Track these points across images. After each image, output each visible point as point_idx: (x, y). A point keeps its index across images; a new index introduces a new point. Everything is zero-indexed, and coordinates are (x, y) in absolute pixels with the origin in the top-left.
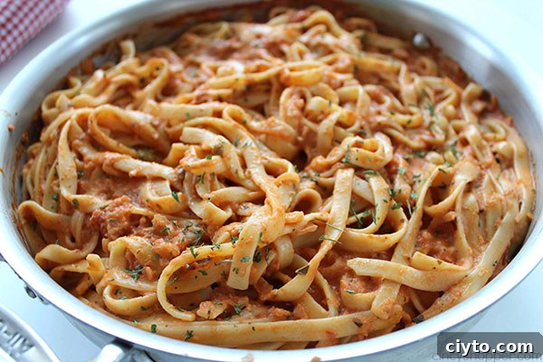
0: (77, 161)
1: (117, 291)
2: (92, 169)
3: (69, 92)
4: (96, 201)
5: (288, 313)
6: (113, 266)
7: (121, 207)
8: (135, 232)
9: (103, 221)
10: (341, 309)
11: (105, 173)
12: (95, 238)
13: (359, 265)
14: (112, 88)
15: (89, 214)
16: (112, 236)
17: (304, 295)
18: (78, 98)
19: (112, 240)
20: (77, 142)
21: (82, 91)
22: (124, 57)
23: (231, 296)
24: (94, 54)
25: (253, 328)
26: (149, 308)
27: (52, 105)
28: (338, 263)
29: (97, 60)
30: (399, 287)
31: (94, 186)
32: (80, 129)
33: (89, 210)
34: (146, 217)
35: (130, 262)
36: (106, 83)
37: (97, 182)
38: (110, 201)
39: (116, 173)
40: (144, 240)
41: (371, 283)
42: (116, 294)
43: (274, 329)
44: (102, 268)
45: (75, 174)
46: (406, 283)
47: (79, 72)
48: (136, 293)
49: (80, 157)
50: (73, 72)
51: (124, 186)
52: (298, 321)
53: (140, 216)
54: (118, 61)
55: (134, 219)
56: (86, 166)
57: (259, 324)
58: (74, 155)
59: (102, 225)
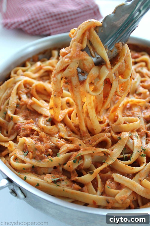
0: (18, 100)
1: (16, 159)
2: (23, 105)
3: (24, 68)
4: (20, 119)
5: (80, 188)
6: (18, 148)
7: (29, 125)
8: (31, 136)
9: (20, 128)
10: (103, 193)
11: (27, 108)
12: (16, 134)
13: (117, 177)
14: (42, 71)
15: (16, 124)
16: (22, 136)
17: (89, 183)
18: (26, 73)
19: (21, 137)
20: (20, 92)
21: (29, 70)
22: (52, 58)
23: (60, 174)
24: (40, 53)
25: (64, 190)
26: (26, 169)
27: (15, 73)
28: (109, 173)
29: (40, 56)
30: (131, 191)
31: (22, 112)
32: (23, 87)
33: (16, 122)
34: (37, 132)
35: (25, 149)
36: (40, 68)
37: (23, 111)
38: (25, 121)
39: (32, 109)
40: (33, 141)
41: (119, 186)
42: (15, 160)
43: (72, 193)
44: (14, 148)
45: (15, 105)
46: (135, 191)
47: (31, 60)
48: (23, 162)
49: (20, 99)
50: (29, 60)
51: (33, 115)
52: (83, 193)
53: (35, 131)
54: (49, 59)
55: (32, 131)
56: (21, 103)
57: (67, 189)
58: (17, 97)
59: (19, 130)
